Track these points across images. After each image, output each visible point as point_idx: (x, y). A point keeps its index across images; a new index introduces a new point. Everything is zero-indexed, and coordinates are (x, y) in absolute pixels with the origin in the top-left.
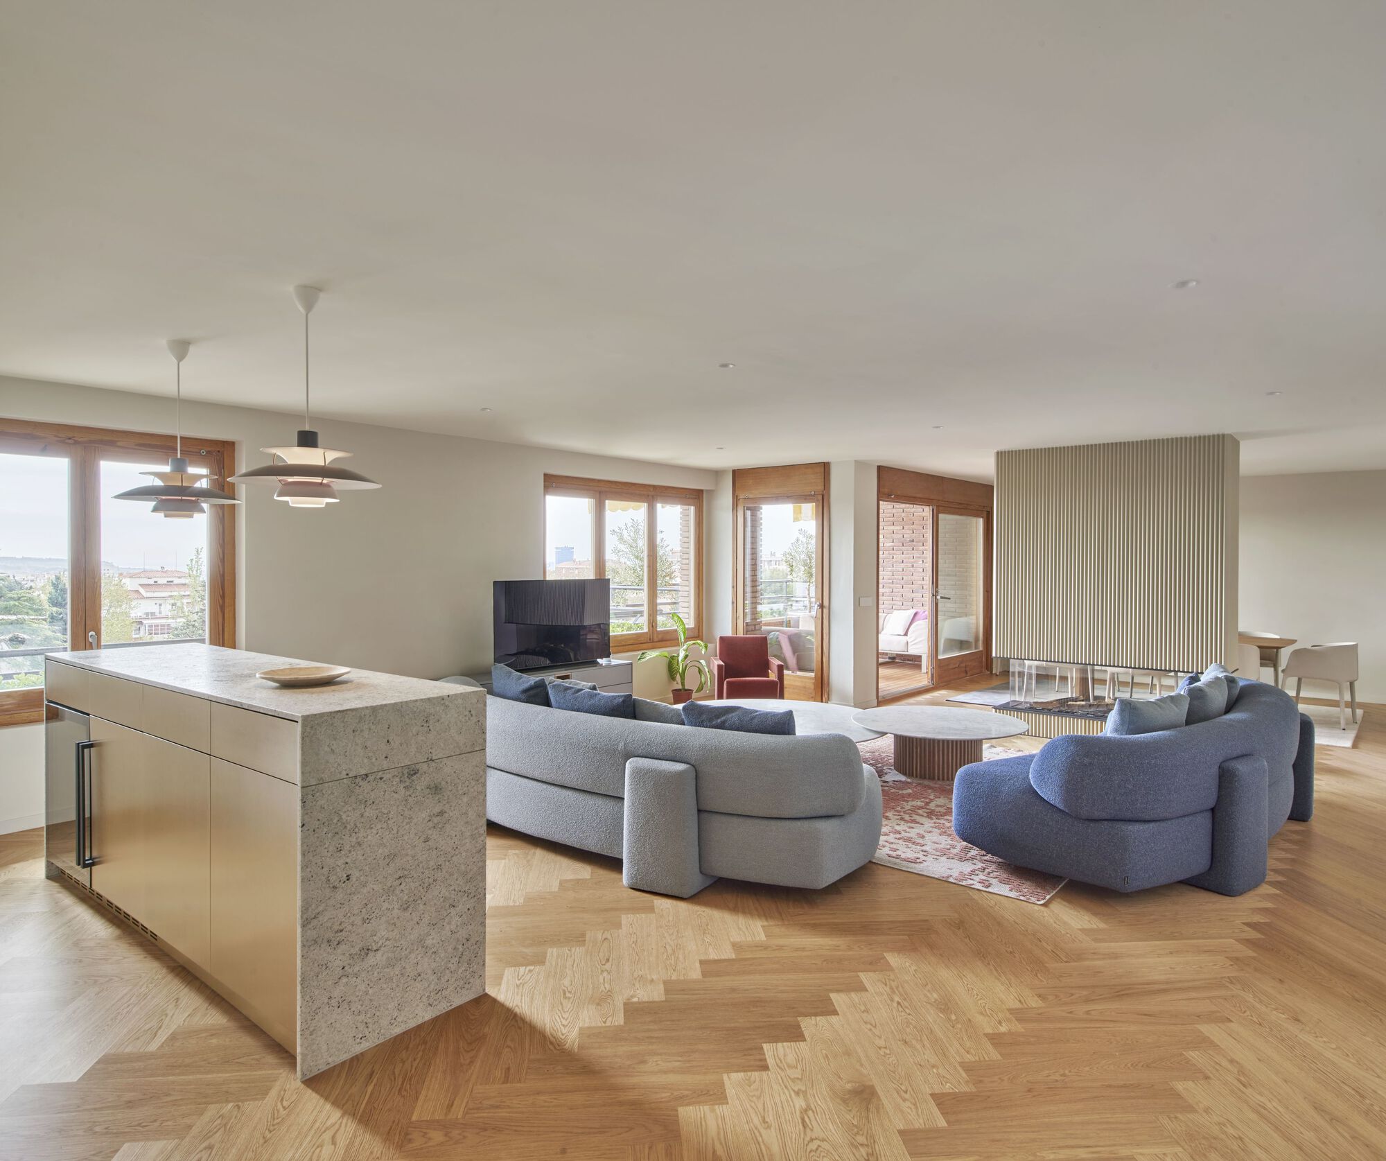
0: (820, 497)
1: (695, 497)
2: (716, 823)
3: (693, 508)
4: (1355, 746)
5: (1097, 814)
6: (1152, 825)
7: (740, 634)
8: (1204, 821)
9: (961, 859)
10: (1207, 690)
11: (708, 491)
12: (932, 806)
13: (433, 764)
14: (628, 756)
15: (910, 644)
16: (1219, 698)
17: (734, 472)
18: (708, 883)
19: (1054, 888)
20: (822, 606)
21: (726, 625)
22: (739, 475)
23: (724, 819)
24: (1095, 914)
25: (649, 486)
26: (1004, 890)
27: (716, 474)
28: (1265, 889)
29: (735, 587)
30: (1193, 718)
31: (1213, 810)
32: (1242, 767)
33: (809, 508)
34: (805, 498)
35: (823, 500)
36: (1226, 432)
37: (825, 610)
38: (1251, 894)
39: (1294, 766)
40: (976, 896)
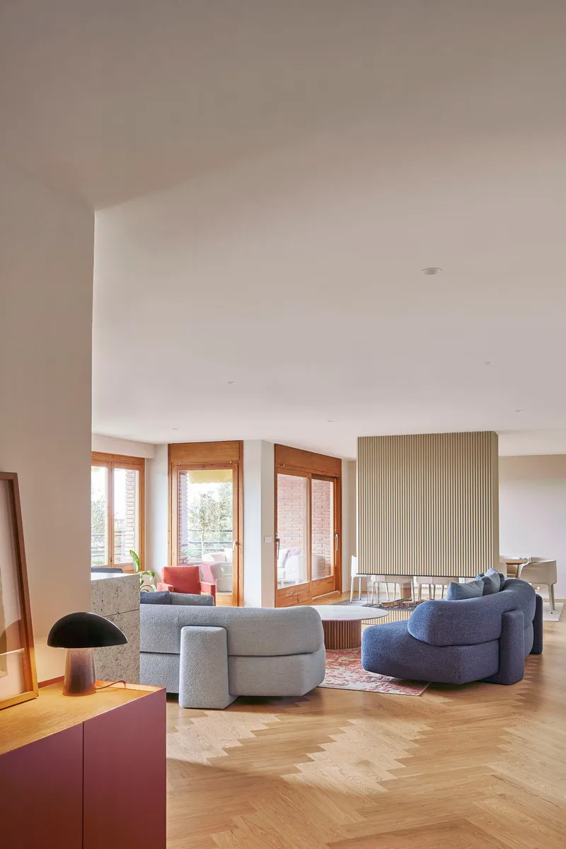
0: (236, 465)
1: (138, 463)
2: (240, 663)
3: (137, 472)
4: (560, 620)
5: (445, 642)
6: (472, 647)
7: (175, 565)
8: (494, 646)
9: (368, 682)
10: (491, 579)
11: (148, 459)
12: (339, 660)
13: (120, 616)
14: (180, 627)
15: (286, 573)
16: (497, 583)
17: (170, 445)
18: (233, 700)
19: (422, 688)
20: (238, 543)
21: (162, 560)
22: (172, 448)
23: (243, 659)
24: (446, 697)
25: (110, 454)
26: (397, 692)
27: (156, 447)
28: (523, 681)
29: (170, 531)
30: (486, 592)
31: (499, 639)
32: (512, 614)
33: (229, 473)
34: (225, 466)
35: (238, 467)
36: (492, 430)
37: (240, 546)
38: (518, 683)
39: (533, 622)
40: (382, 695)
